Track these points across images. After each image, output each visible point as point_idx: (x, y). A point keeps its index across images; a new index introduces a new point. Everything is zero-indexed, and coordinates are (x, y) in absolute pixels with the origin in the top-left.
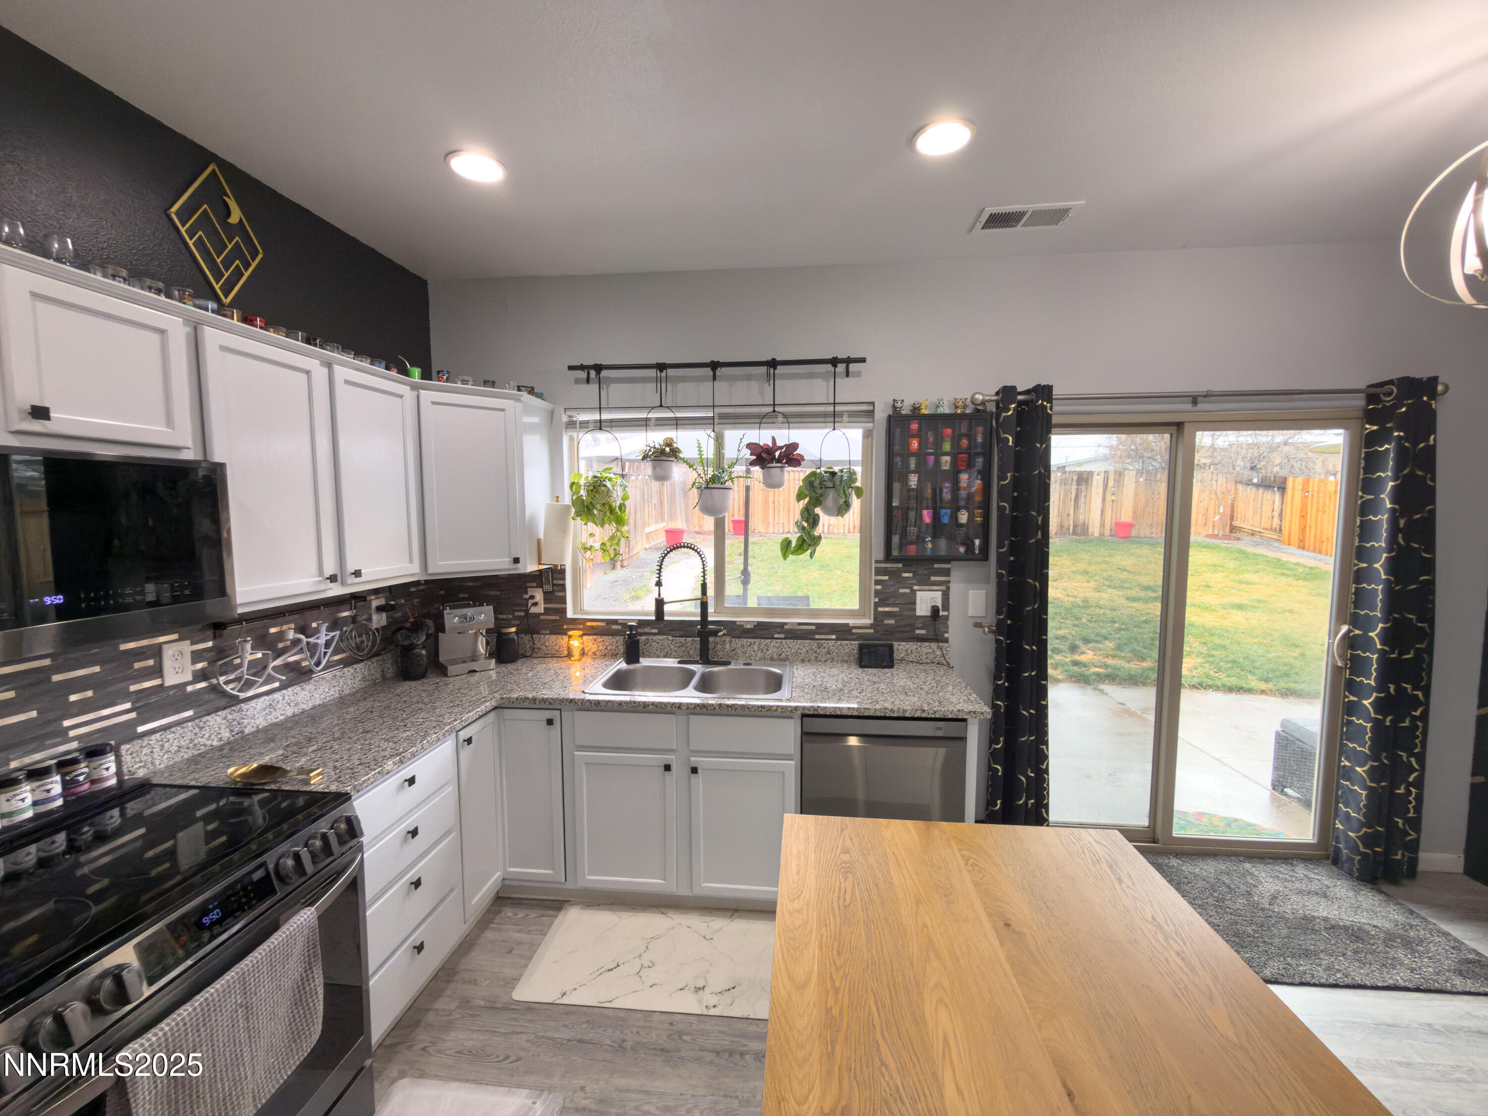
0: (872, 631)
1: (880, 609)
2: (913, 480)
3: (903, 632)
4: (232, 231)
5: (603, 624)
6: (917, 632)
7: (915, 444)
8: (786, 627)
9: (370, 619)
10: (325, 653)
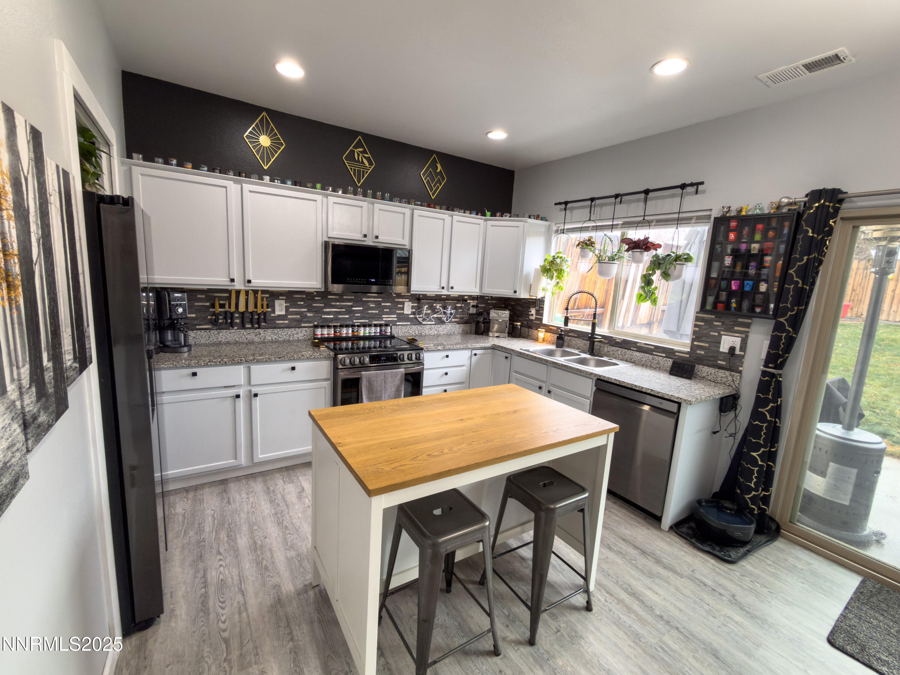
0: (688, 356)
1: (695, 343)
2: (728, 261)
3: (709, 360)
4: (437, 174)
5: (556, 328)
6: (719, 362)
7: (732, 236)
8: (638, 344)
9: (469, 310)
10: (450, 317)
